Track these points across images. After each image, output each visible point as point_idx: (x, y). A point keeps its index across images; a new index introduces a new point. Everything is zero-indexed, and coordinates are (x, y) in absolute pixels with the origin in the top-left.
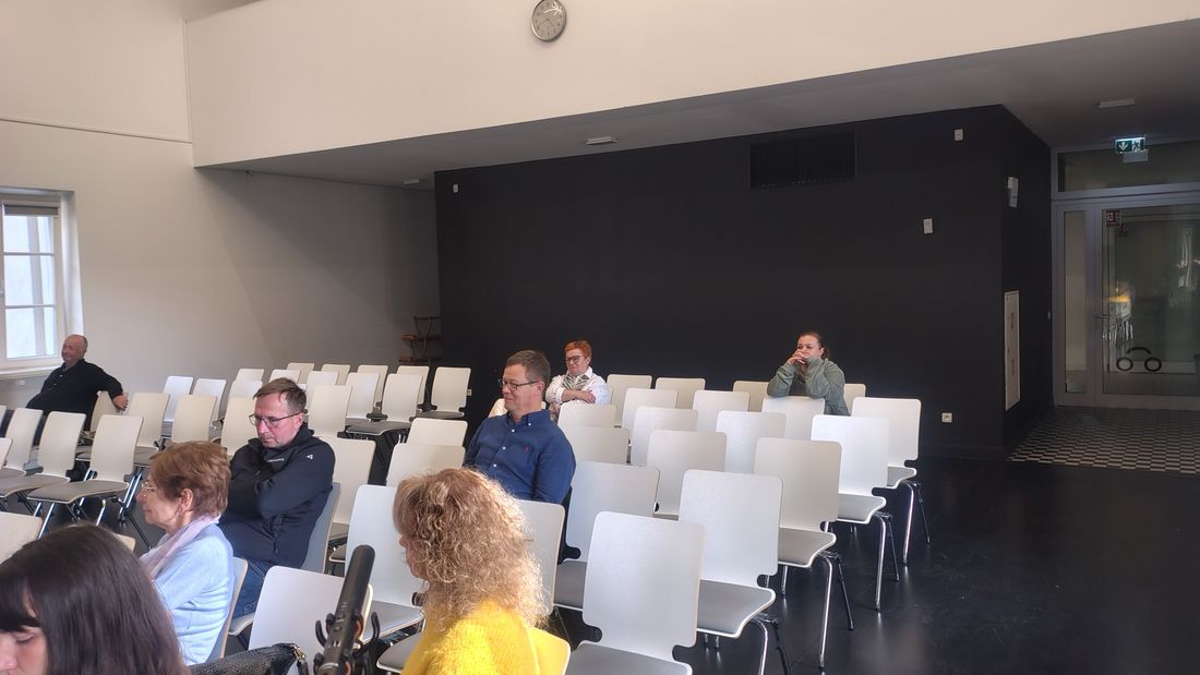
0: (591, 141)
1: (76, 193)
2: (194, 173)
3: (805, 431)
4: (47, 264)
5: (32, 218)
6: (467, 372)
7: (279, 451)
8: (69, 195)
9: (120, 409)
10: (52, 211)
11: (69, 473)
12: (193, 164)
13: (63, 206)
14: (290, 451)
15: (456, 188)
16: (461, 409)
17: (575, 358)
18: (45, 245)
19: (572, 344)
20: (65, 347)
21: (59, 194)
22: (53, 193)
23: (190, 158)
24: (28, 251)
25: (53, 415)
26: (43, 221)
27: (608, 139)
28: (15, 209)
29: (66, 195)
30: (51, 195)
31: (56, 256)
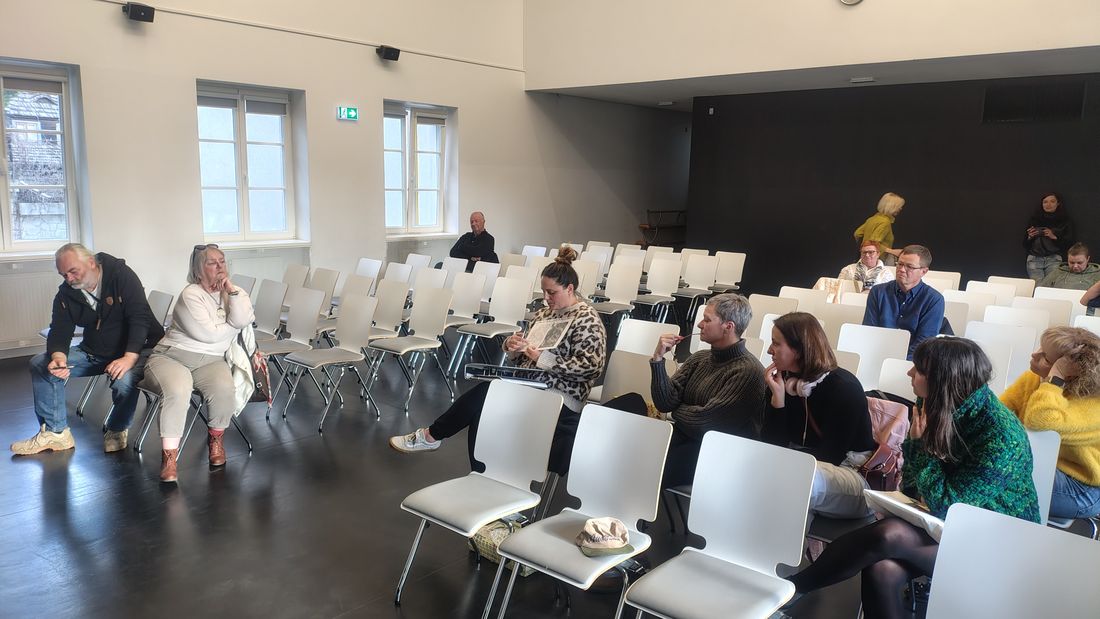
1: (459, 111)
2: (524, 94)
6: (742, 257)
8: (454, 111)
10: (439, 121)
12: (524, 88)
15: (711, 111)
16: (736, 284)
17: (870, 252)
21: (445, 109)
22: (442, 109)
23: (524, 84)
27: (870, 78)
28: (423, 120)
29: (452, 111)
30: (440, 109)
31: (441, 155)
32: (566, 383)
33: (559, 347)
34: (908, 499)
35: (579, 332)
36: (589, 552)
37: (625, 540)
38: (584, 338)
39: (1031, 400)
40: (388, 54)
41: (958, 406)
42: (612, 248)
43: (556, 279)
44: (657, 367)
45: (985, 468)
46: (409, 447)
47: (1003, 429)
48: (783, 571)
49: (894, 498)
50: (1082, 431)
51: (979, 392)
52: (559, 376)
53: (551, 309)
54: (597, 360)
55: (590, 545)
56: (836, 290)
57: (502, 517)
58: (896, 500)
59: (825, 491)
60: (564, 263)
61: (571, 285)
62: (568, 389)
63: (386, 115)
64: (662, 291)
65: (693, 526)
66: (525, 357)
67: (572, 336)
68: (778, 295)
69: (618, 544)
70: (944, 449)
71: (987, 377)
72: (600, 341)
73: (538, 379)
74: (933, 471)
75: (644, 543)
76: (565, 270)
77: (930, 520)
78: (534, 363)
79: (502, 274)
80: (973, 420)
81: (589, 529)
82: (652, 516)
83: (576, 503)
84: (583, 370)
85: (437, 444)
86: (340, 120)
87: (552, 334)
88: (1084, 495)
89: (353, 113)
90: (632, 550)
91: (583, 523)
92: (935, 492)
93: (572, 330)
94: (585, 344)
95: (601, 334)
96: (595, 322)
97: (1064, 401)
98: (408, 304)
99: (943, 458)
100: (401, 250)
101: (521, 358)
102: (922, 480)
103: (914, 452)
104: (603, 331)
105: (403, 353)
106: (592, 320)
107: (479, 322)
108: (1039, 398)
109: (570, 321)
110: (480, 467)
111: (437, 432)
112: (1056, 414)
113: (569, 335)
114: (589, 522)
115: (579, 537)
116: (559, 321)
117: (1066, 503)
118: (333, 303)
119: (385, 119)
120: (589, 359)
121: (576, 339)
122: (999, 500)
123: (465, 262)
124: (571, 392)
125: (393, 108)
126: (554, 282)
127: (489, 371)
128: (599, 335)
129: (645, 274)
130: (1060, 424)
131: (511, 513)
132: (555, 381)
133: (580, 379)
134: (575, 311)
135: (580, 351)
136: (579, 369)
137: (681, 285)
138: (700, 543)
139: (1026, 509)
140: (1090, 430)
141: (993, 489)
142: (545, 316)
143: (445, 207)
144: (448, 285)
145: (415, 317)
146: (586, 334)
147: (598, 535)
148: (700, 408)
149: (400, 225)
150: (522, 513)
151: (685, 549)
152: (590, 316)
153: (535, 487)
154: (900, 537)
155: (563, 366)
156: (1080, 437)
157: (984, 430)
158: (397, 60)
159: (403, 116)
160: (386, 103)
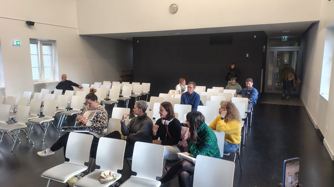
0: (176, 34)
1: (57, 41)
2: (79, 36)
6: (150, 84)
10: (51, 45)
12: (79, 34)
13: (53, 44)
15: (138, 42)
16: (148, 92)
20: (62, 77)
21: (52, 41)
23: (78, 33)
27: (180, 34)
28: (44, 44)
29: (54, 41)
30: (50, 41)
31: (52, 55)
32: (96, 130)
33: (93, 119)
34: (189, 154)
35: (99, 115)
36: (102, 182)
37: (113, 176)
38: (100, 116)
39: (217, 124)
40: (30, 24)
41: (198, 129)
42: (111, 83)
43: (91, 99)
44: (122, 124)
45: (206, 144)
46: (44, 155)
47: (209, 134)
48: (158, 179)
49: (185, 154)
50: (230, 131)
51: (203, 125)
52: (93, 128)
53: (90, 108)
54: (105, 122)
55: (103, 180)
56: (174, 93)
57: (75, 175)
58: (185, 155)
59: (168, 154)
60: (93, 94)
61: (96, 100)
62: (96, 131)
63: (31, 43)
64: (127, 96)
65: (133, 169)
66: (82, 123)
67: (97, 116)
68: (159, 97)
69: (111, 178)
70: (195, 141)
71: (204, 121)
72: (106, 116)
73: (86, 129)
74: (194, 146)
75: (120, 176)
76: (93, 96)
77: (193, 159)
78: (85, 125)
79: (74, 94)
80: (202, 132)
81: (102, 175)
82: (121, 168)
83: (99, 167)
84: (101, 126)
85: (53, 153)
86: (14, 45)
87: (91, 115)
88: (232, 147)
89: (18, 43)
90: (115, 179)
91: (101, 173)
92: (194, 152)
93: (97, 114)
94: (101, 118)
95: (106, 114)
96: (104, 111)
97: (225, 124)
98: (42, 106)
99: (195, 143)
100: (39, 87)
101: (81, 123)
102: (191, 149)
103: (189, 142)
104: (107, 113)
105: (41, 123)
106: (103, 110)
107: (67, 110)
108: (219, 124)
109: (96, 111)
110: (68, 160)
111: (53, 149)
112: (223, 127)
113: (96, 115)
114: (103, 173)
115: (99, 178)
116: (92, 111)
117: (228, 149)
118: (15, 107)
119: (31, 45)
120: (103, 122)
121: (98, 117)
122: (210, 152)
123: (62, 91)
124: (97, 132)
125: (33, 41)
126: (90, 100)
127: (70, 128)
128: (105, 115)
129: (121, 90)
130: (224, 129)
131: (79, 173)
132: (92, 129)
133: (100, 129)
134: (97, 108)
135: (99, 120)
136: (100, 126)
137: (132, 93)
138: (135, 174)
139: (217, 153)
140: (232, 130)
141: (208, 149)
142: (88, 110)
143: (54, 72)
144: (56, 98)
145: (45, 110)
146: (101, 115)
147: (105, 177)
148: (135, 134)
149: (38, 79)
150: (82, 173)
151: (132, 176)
152: (102, 109)
153: (86, 164)
154: (186, 165)
155: (95, 125)
156: (230, 132)
157: (205, 134)
158: (34, 25)
159: (37, 44)
160: (31, 39)
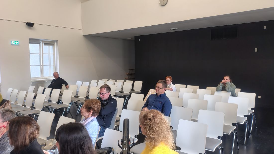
0: (172, 29)
2: (83, 36)
3: (226, 101)
4: (52, 56)
5: (49, 46)
6: (142, 82)
7: (105, 101)
8: (57, 41)
9: (67, 88)
10: (53, 45)
11: (57, 102)
13: (55, 44)
14: (108, 101)
15: (139, 40)
16: (140, 91)
17: (168, 80)
18: (52, 52)
19: (167, 77)
21: (54, 41)
22: (53, 41)
23: (82, 33)
24: (48, 53)
25: (54, 89)
26: (51, 46)
27: (176, 28)
28: (46, 44)
31: (54, 54)
40: (30, 25)
63: (30, 43)
86: (12, 44)
89: (17, 43)
125: (33, 41)
158: (33, 26)
159: (39, 43)
160: (30, 39)
